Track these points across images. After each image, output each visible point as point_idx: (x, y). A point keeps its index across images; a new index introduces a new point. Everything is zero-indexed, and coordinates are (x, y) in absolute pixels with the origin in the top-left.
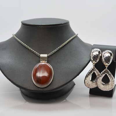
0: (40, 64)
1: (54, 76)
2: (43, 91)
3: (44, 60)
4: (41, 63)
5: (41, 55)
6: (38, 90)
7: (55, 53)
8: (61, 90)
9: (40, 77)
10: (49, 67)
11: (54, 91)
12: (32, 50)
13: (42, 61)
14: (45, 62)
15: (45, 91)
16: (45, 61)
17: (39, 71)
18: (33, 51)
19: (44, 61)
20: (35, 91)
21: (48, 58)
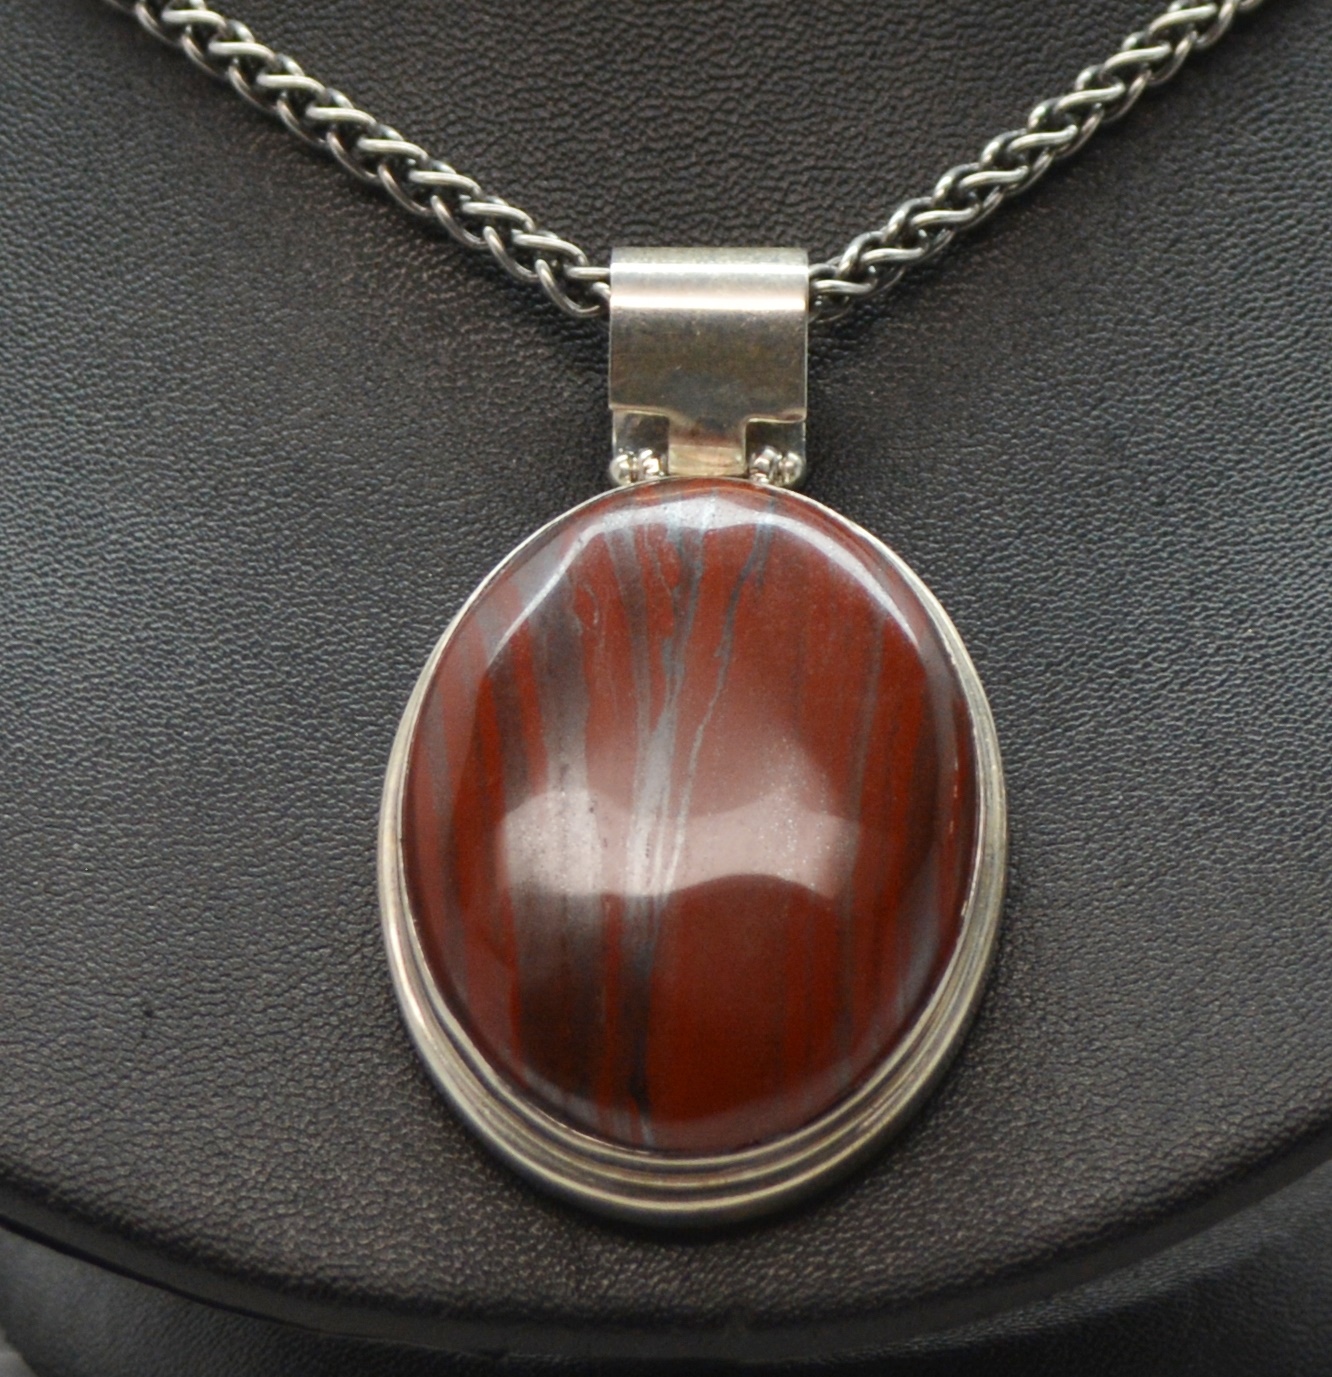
0: (619, 521)
1: (1012, 895)
2: (715, 1321)
3: (711, 431)
4: (644, 492)
5: (625, 264)
6: (560, 1285)
7: (1017, 201)
8: (1207, 1290)
9: (613, 904)
10: (863, 609)
11: (1020, 1320)
12: (349, 132)
13: (654, 436)
14: (737, 486)
15: (770, 1321)
16: (758, 439)
17: (594, 743)
18: (399, 164)
19: (716, 460)
20: (470, 1313)
21: (820, 360)
